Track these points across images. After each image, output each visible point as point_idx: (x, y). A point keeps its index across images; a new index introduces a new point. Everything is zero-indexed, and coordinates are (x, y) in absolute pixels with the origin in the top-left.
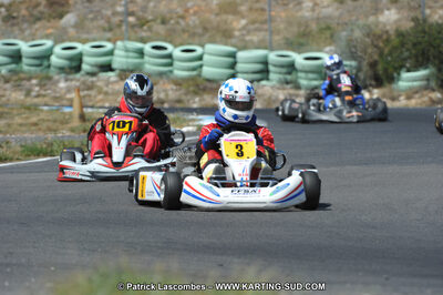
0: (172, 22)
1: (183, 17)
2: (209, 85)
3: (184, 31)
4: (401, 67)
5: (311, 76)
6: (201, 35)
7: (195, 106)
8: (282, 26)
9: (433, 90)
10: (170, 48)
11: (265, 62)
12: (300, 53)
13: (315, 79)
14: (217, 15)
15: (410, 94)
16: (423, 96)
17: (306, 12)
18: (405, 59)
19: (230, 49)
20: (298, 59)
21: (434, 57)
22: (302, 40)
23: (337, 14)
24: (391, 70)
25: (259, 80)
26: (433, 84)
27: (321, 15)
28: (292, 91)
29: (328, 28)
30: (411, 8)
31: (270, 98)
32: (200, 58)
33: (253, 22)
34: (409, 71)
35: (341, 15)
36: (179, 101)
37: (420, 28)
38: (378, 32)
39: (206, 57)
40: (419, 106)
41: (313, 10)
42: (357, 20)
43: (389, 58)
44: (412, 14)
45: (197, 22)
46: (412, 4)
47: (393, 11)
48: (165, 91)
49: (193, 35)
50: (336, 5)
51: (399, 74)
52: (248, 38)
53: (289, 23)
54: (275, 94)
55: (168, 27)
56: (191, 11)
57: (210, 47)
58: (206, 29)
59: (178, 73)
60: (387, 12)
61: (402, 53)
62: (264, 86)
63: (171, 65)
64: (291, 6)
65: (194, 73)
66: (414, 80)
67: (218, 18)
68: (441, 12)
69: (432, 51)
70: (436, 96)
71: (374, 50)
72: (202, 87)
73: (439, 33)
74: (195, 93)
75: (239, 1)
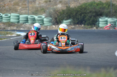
0: (1, 8)
1: (4, 6)
2: (12, 24)
3: (5, 10)
4: (64, 19)
5: (39, 21)
6: (9, 11)
7: (9, 29)
8: (31, 9)
9: (72, 25)
10: (2, 14)
11: (27, 18)
12: (36, 15)
13: (41, 22)
14: (13, 6)
17: (37, 4)
18: (65, 17)
19: (18, 15)
20: (36, 17)
21: (72, 16)
22: (36, 12)
23: (45, 5)
24: (60, 20)
25: (26, 23)
26: (72, 23)
27: (41, 6)
29: (43, 9)
31: (29, 27)
32: (10, 17)
33: (23, 8)
34: (65, 20)
36: (4, 28)
37: (68, 9)
38: (57, 10)
39: (11, 17)
41: (39, 4)
42: (51, 7)
44: (65, 6)
45: (8, 8)
46: (65, 3)
47: (60, 5)
48: (1, 26)
49: (7, 11)
50: (45, 3)
51: (63, 21)
52: (22, 12)
53: (33, 8)
56: (6, 5)
57: (12, 14)
58: (10, 10)
59: (4, 21)
60: (58, 5)
61: (63, 15)
62: (27, 24)
64: (33, 3)
65: (8, 21)
66: (67, 23)
67: (14, 7)
68: (73, 5)
69: (71, 15)
70: (73, 26)
71: (56, 15)
72: (10, 25)
73: (73, 10)
74: (9, 26)
75: (19, 2)
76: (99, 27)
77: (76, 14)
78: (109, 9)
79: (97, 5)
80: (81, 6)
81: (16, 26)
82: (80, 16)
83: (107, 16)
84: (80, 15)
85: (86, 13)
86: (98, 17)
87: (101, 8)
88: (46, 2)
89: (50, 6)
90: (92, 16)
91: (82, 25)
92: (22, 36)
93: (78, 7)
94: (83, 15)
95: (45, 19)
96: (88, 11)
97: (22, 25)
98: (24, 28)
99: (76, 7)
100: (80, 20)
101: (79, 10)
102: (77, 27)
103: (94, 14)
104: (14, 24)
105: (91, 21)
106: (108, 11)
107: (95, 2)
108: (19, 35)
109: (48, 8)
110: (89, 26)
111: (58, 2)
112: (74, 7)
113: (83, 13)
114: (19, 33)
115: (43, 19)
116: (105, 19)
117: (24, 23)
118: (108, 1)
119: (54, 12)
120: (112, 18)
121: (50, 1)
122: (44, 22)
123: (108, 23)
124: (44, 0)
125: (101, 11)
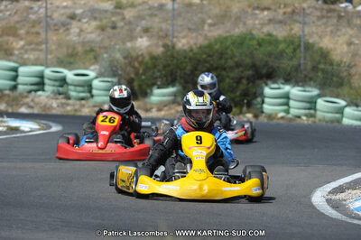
4: (154, 84)
5: (79, 89)
8: (54, 47)
11: (41, 76)
12: (70, 70)
15: (160, 107)
16: (170, 109)
17: (73, 34)
18: (156, 78)
19: (12, 64)
20: (70, 75)
21: (181, 78)
22: (72, 60)
23: (99, 39)
24: (144, 87)
25: (38, 90)
27: (86, 40)
28: (64, 101)
29: (92, 50)
30: (160, 37)
31: (45, 106)
33: (30, 43)
34: (158, 88)
35: (102, 40)
37: (169, 53)
38: (134, 54)
41: (79, 35)
42: (116, 44)
43: (143, 77)
44: (161, 43)
46: (161, 34)
47: (145, 39)
50: (98, 32)
51: (151, 91)
52: (26, 56)
53: (60, 45)
54: (50, 103)
60: (140, 40)
61: (154, 73)
62: (40, 96)
64: (61, 31)
66: (164, 95)
68: (184, 41)
69: (179, 72)
71: (132, 70)
73: (185, 58)
75: (18, 26)
76: (262, 112)
78: (294, 59)
79: (260, 45)
80: (210, 46)
81: (6, 99)
83: (287, 81)
85: (225, 69)
86: (258, 82)
87: (270, 54)
90: (241, 78)
92: (23, 132)
93: (200, 47)
95: (96, 83)
96: (231, 63)
97: (26, 97)
98: (32, 107)
99: (195, 50)
101: (204, 56)
103: (250, 73)
105: (238, 93)
106: (291, 63)
107: (251, 34)
108: (16, 130)
109: (105, 48)
111: (139, 29)
112: (186, 48)
114: (14, 123)
115: (92, 80)
116: (279, 88)
117: (30, 92)
118: (293, 32)
119: (127, 61)
120: (302, 86)
121: (114, 27)
122: (94, 92)
123: (292, 103)
124: (94, 24)
125: (271, 64)
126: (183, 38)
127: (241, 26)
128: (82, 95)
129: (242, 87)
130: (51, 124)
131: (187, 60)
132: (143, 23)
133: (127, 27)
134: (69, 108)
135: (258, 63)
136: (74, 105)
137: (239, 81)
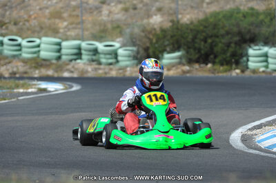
0: (21, 24)
1: (28, 21)
2: (44, 63)
3: (28, 29)
4: (164, 50)
5: (108, 56)
6: (39, 32)
7: (36, 76)
8: (89, 26)
9: (184, 65)
10: (20, 40)
11: (79, 48)
12: (101, 42)
14: (49, 19)
15: (170, 67)
16: (177, 68)
17: (104, 15)
18: (165, 46)
19: (57, 40)
20: (100, 46)
21: (184, 45)
22: (103, 35)
23: (123, 18)
24: (157, 53)
25: (75, 60)
26: (184, 61)
27: (114, 19)
28: (97, 66)
29: (118, 27)
30: (170, 14)
31: (83, 70)
32: (38, 46)
33: (72, 24)
34: (169, 53)
35: (125, 20)
36: (26, 73)
37: (175, 26)
38: (149, 28)
39: (42, 46)
40: (175, 75)
41: (109, 16)
42: (136, 22)
44: (170, 18)
45: (37, 24)
46: (171, 12)
47: (159, 16)
48: (17, 67)
49: (34, 32)
50: (123, 12)
51: (163, 55)
52: (69, 33)
53: (94, 24)
54: (86, 68)
55: (18, 26)
56: (33, 17)
57: (44, 39)
58: (42, 28)
59: (25, 55)
60: (154, 17)
61: (164, 42)
62: (78, 63)
63: (20, 50)
64: (95, 13)
66: (172, 59)
67: (50, 21)
68: (188, 16)
69: (183, 41)
70: (187, 68)
71: (147, 40)
72: (40, 64)
73: (187, 29)
74: (36, 68)
75: (62, 10)
76: (248, 68)
77: (195, 38)
78: (272, 27)
79: (244, 16)
80: (206, 20)
82: (203, 43)
83: (266, 43)
84: (202, 40)
85: (217, 37)
86: (244, 45)
87: (252, 24)
88: (126, 10)
89: (134, 21)
90: (230, 43)
91: (207, 64)
92: (50, 92)
93: (199, 21)
94: (209, 41)
95: (121, 52)
96: (222, 32)
97: (68, 64)
98: (72, 72)
99: (195, 22)
100: (203, 52)
101: (201, 28)
102: (196, 69)
103: (236, 39)
104: (48, 63)
105: (228, 54)
106: (269, 30)
107: (238, 10)
108: (45, 90)
109: (129, 24)
110: (225, 67)
111: (154, 9)
112: (188, 22)
113: (211, 37)
114: (43, 85)
115: (117, 49)
116: (260, 49)
117: (71, 60)
118: (271, 6)
119: (143, 34)
121: (135, 9)
122: (120, 58)
123: (270, 60)
124: (120, 6)
125: (252, 31)
126: (188, 14)
127: (231, 3)
128: (110, 61)
129: (231, 50)
130: (74, 85)
131: (189, 31)
132: (157, 4)
133: (144, 8)
134: (100, 72)
135: (243, 30)
136: (104, 69)
137: (228, 45)
